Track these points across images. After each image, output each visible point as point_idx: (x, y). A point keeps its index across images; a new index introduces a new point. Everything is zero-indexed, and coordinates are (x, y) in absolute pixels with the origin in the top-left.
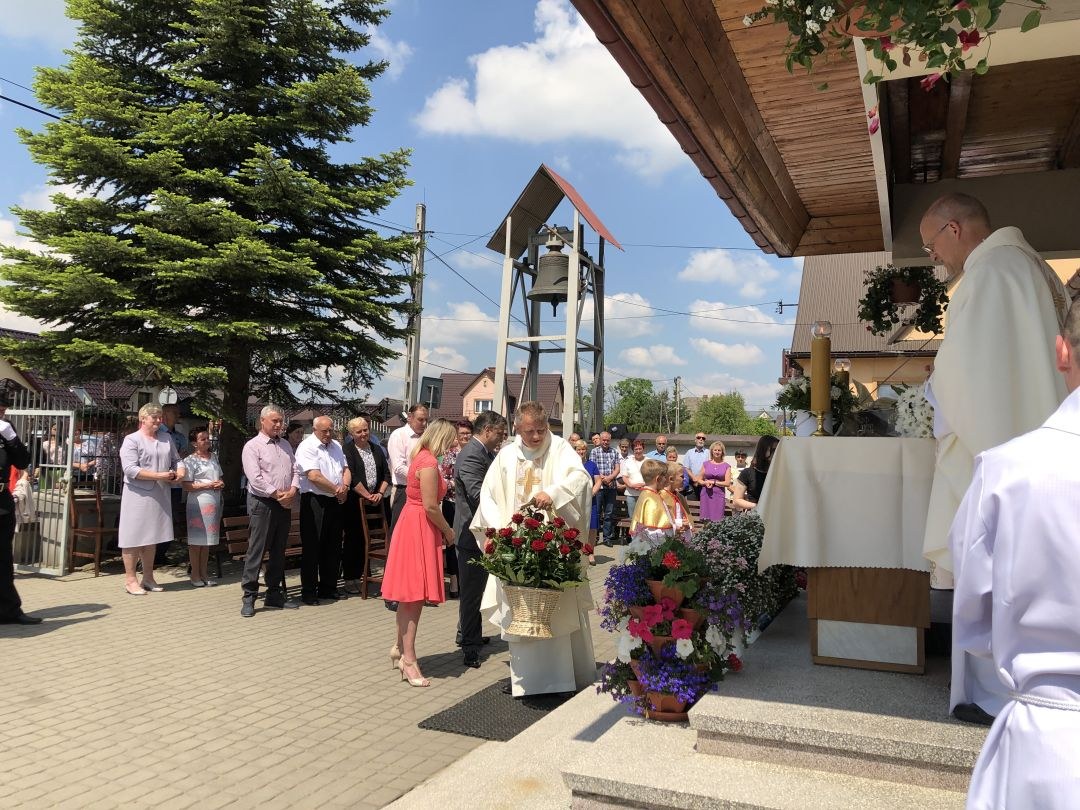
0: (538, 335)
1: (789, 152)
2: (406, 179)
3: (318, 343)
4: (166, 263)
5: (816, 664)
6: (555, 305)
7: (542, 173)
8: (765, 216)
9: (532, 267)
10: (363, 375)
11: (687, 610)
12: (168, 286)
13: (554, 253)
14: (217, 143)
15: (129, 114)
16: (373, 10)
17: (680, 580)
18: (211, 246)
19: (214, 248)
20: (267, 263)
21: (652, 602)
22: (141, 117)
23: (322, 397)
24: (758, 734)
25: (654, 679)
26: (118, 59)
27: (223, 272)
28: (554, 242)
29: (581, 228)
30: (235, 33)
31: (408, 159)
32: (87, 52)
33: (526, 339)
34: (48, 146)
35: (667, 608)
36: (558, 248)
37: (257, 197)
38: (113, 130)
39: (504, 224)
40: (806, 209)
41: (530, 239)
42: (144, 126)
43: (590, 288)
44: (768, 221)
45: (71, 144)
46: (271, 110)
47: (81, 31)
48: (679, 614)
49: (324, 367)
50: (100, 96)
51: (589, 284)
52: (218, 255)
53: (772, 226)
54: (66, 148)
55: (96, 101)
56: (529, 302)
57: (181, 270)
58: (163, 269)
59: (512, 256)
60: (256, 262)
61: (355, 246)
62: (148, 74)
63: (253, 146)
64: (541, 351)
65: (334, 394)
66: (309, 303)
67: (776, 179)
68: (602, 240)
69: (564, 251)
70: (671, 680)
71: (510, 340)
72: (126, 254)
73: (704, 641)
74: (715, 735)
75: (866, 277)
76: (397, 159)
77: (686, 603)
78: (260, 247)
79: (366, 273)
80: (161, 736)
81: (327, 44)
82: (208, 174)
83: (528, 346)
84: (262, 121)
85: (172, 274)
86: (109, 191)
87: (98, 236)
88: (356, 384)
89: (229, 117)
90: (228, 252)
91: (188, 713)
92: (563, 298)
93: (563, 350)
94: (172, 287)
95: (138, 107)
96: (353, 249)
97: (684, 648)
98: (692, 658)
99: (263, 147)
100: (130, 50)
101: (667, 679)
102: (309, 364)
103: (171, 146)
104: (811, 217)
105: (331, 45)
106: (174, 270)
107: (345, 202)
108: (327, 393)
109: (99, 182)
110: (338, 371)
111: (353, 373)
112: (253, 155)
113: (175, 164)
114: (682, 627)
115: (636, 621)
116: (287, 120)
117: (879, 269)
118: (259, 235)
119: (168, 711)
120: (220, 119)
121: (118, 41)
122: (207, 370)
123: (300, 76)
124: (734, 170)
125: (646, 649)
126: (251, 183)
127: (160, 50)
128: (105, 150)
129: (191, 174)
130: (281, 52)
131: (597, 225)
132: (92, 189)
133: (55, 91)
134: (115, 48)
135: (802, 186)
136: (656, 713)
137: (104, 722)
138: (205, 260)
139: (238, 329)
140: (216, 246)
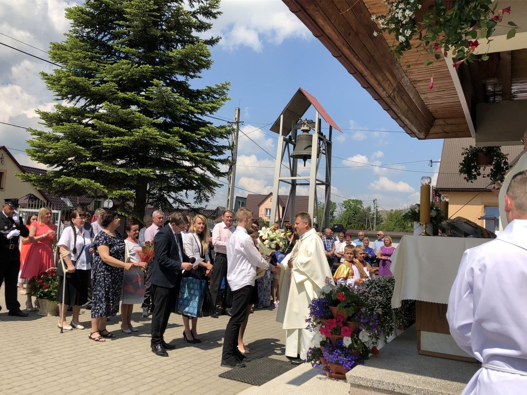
0: (296, 176)
1: (421, 86)
2: (227, 97)
3: (182, 179)
4: (108, 139)
5: (419, 354)
6: (305, 161)
7: (300, 92)
8: (408, 119)
9: (293, 141)
10: (205, 195)
11: (350, 322)
12: (108, 150)
13: (305, 133)
14: (135, 79)
15: (93, 65)
16: (213, 12)
17: (345, 307)
18: (130, 130)
19: (131, 132)
20: (156, 139)
21: (332, 317)
22: (99, 66)
23: (183, 206)
24: (381, 387)
25: (331, 356)
26: (89, 38)
27: (135, 143)
28: (305, 128)
29: (320, 121)
30: (146, 25)
31: (228, 87)
32: (75, 35)
33: (289, 178)
34: (54, 81)
35: (340, 321)
36: (307, 131)
37: (154, 106)
38: (85, 72)
39: (279, 119)
40: (432, 115)
41: (292, 126)
42: (100, 71)
43: (324, 152)
44: (410, 121)
45: (65, 80)
46: (162, 63)
47: (72, 25)
48: (345, 324)
49: (185, 191)
50: (80, 57)
51: (323, 150)
52: (132, 135)
53: (412, 123)
54: (63, 83)
55: (78, 60)
56: (292, 159)
57: (114, 142)
58: (106, 141)
59: (283, 135)
60: (151, 138)
61: (201, 131)
62: (103, 45)
63: (153, 81)
64: (297, 184)
65: (189, 205)
66: (178, 159)
67: (414, 100)
68: (331, 127)
69: (310, 133)
70: (339, 357)
71: (281, 179)
72: (88, 134)
73: (358, 339)
74: (359, 386)
75: (463, 151)
76: (223, 87)
77: (349, 319)
78: (154, 131)
79: (206, 144)
80: (93, 373)
81: (191, 29)
82: (129, 95)
83: (291, 182)
84: (157, 68)
85: (110, 144)
86: (83, 102)
87: (75, 125)
88: (201, 200)
89: (141, 66)
90: (138, 134)
91: (107, 362)
92: (309, 157)
93: (309, 184)
94: (110, 151)
95: (97, 61)
96: (200, 133)
97: (347, 341)
98: (351, 346)
99: (157, 81)
100: (95, 33)
101: (337, 357)
102: (177, 189)
103: (112, 81)
104: (435, 119)
105: (193, 29)
106: (111, 142)
107: (197, 109)
108: (186, 204)
109: (78, 98)
110: (192, 193)
111: (200, 194)
112: (152, 85)
113: (114, 90)
114: (347, 331)
115: (324, 326)
116: (169, 68)
117: (471, 147)
118: (154, 125)
119: (96, 361)
120: (136, 67)
121: (90, 30)
122: (126, 192)
123: (177, 45)
124: (389, 96)
125: (328, 341)
126: (151, 99)
127: (109, 33)
128: (81, 83)
129: (121, 95)
130: (167, 34)
131: (328, 119)
132: (74, 102)
133: (59, 55)
134: (88, 33)
135: (428, 103)
136: (333, 374)
137: (67, 364)
138: (126, 138)
139: (142, 172)
140: (132, 130)
